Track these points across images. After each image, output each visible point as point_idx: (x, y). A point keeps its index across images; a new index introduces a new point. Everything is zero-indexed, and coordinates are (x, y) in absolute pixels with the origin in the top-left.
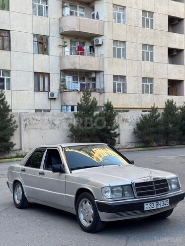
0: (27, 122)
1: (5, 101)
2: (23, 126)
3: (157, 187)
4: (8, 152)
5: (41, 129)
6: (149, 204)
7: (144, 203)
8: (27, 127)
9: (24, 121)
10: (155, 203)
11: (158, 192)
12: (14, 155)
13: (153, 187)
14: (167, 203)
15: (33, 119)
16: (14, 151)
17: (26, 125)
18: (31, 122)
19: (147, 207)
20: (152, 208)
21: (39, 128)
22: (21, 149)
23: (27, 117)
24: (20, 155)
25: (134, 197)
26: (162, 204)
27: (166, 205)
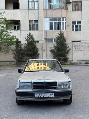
0: (76, 47)
1: (64, 37)
2: (74, 49)
3: (46, 86)
4: (67, 61)
5: (84, 50)
6: (38, 94)
7: (34, 93)
8: (76, 50)
9: (75, 46)
10: (42, 94)
11: (46, 88)
12: (69, 63)
13: (44, 85)
14: (52, 95)
15: (80, 46)
16: (69, 61)
17: (75, 48)
18: (78, 47)
19: (37, 95)
20: (40, 97)
21: (83, 50)
22: (73, 61)
23: (76, 45)
24: (72, 63)
25: (32, 89)
26: (47, 96)
27: (51, 97)
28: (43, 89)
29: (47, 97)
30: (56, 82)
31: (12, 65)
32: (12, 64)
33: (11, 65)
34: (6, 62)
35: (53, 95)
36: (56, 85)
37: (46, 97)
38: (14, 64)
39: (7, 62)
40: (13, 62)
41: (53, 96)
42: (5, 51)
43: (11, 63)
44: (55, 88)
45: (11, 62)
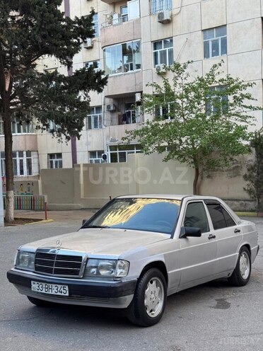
3: (57, 264)
6: (36, 283)
7: (31, 280)
11: (57, 272)
13: (53, 262)
19: (34, 287)
25: (34, 270)
26: (54, 290)
27: (63, 294)
28: (49, 271)
29: (53, 293)
30: (79, 258)
31: (248, 211)
32: (247, 209)
33: (245, 211)
34: (232, 202)
35: (65, 292)
36: (79, 266)
37: (50, 293)
38: (253, 207)
39: (236, 203)
40: (250, 203)
41: (67, 294)
42: (230, 170)
43: (246, 204)
44: (76, 273)
45: (244, 201)
